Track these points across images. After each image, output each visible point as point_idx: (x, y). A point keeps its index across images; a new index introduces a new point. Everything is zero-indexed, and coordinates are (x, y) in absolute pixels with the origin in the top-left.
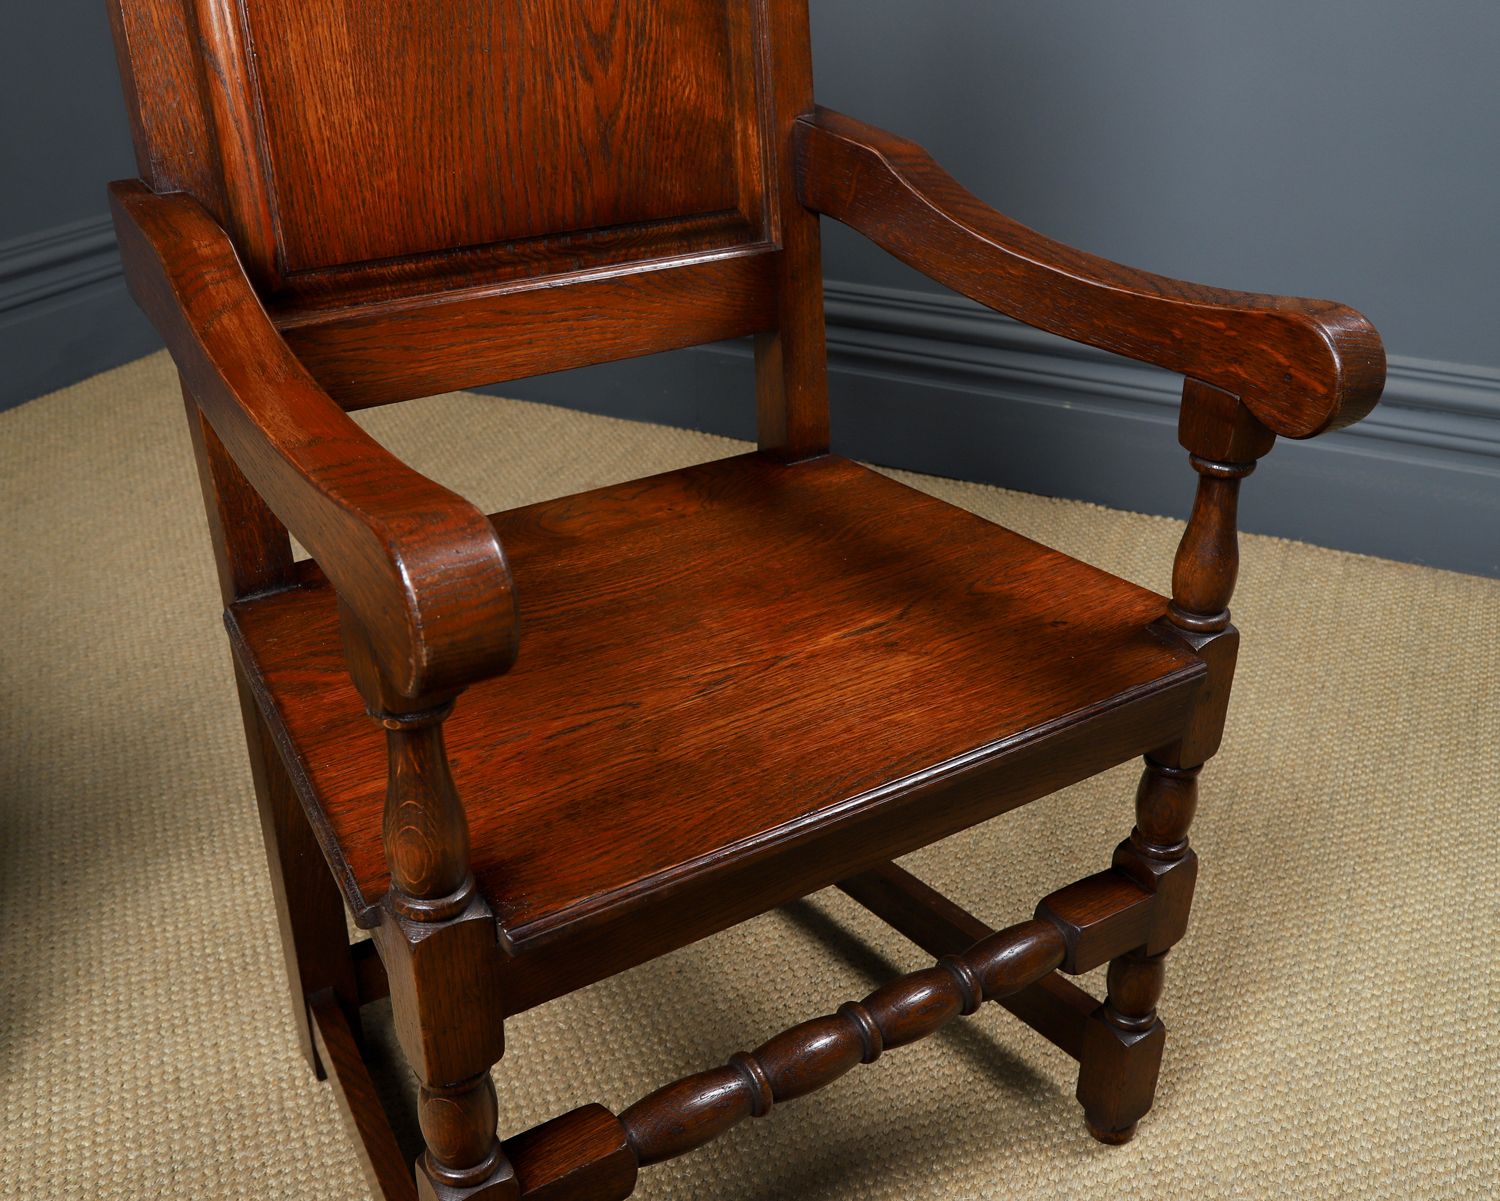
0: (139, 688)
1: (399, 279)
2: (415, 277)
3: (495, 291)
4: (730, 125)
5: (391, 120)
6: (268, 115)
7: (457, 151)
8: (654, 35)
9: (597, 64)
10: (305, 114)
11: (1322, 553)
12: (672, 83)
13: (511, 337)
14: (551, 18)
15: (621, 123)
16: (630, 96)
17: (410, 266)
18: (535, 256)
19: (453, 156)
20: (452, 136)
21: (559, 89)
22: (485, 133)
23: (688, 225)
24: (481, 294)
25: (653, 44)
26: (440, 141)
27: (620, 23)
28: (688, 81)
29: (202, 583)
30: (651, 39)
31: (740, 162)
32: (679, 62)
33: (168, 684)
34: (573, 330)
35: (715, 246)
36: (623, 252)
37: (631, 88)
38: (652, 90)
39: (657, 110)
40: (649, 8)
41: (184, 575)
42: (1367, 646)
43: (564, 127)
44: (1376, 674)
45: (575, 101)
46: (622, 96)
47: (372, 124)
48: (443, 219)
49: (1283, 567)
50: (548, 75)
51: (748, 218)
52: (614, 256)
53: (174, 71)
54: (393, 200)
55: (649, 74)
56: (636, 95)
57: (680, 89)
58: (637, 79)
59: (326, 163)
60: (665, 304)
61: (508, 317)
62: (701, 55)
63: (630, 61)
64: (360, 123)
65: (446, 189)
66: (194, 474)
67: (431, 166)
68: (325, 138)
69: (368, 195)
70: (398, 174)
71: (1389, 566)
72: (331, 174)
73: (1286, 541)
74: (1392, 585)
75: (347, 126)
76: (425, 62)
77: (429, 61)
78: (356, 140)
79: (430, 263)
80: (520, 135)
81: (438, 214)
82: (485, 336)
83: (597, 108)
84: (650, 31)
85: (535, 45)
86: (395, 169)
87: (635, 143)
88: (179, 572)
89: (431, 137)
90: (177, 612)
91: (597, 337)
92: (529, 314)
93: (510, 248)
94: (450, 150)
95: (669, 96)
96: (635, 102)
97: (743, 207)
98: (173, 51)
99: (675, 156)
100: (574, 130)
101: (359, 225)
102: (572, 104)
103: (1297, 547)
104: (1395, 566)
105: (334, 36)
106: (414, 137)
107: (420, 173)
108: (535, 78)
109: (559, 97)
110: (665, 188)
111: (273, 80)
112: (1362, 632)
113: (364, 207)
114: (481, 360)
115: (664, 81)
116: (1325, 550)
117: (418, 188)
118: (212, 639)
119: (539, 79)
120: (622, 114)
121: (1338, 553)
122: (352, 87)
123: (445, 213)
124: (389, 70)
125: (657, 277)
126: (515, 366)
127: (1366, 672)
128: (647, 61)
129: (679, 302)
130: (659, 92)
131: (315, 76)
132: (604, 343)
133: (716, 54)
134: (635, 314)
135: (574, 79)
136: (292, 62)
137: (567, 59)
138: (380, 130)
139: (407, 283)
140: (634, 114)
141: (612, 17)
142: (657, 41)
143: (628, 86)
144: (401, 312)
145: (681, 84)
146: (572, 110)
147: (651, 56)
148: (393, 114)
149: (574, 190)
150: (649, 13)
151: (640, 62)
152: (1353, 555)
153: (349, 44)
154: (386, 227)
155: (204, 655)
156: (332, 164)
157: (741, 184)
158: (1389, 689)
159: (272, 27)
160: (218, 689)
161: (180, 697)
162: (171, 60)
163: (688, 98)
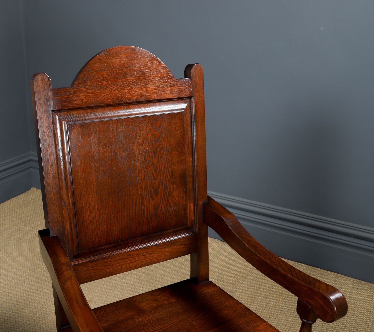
0: (22, 307)
1: (104, 249)
2: (108, 248)
3: (128, 250)
4: (187, 205)
5: (105, 214)
6: (77, 216)
7: (120, 219)
8: (169, 187)
9: (155, 196)
10: (85, 215)
11: (346, 278)
12: (173, 198)
13: (131, 261)
14: (144, 187)
15: (160, 208)
16: (162, 202)
17: (107, 246)
18: (138, 241)
19: (119, 220)
20: (119, 216)
21: (145, 202)
22: (127, 214)
23: (175, 229)
24: (124, 251)
25: (168, 189)
26: (117, 217)
27: (161, 186)
28: (177, 197)
29: (39, 272)
30: (168, 188)
31: (189, 214)
32: (175, 193)
33: (30, 306)
34: (146, 257)
35: (182, 234)
36: (159, 237)
37: (163, 200)
38: (168, 200)
39: (169, 204)
40: (168, 181)
41: (34, 269)
42: (359, 312)
43: (146, 211)
44: (361, 323)
45: (149, 205)
46: (160, 202)
47: (101, 215)
48: (116, 235)
49: (335, 282)
50: (143, 200)
51: (190, 226)
52: (157, 238)
53: (56, 209)
54: (104, 232)
55: (167, 196)
56: (164, 202)
57: (175, 199)
58: (164, 198)
59: (90, 225)
60: (169, 249)
61: (130, 256)
62: (180, 190)
63: (163, 194)
64: (98, 216)
65: (117, 228)
66: (37, 234)
67: (114, 223)
68: (90, 220)
69: (99, 231)
70: (106, 226)
71: (365, 284)
72: (90, 228)
73: (336, 274)
74: (366, 291)
75: (95, 216)
76: (114, 200)
77: (115, 200)
78: (97, 219)
79: (112, 245)
80: (136, 214)
81: (115, 234)
82: (124, 261)
83: (154, 206)
84: (168, 187)
85: (140, 193)
86: (105, 225)
87: (163, 213)
88: (33, 267)
89: (114, 217)
90: (33, 281)
91: (152, 259)
92: (135, 255)
93: (131, 240)
94: (119, 219)
95: (172, 201)
96: (164, 203)
97: (189, 224)
98: (57, 205)
99: (173, 214)
100: (149, 211)
101: (96, 239)
102: (148, 205)
103: (339, 276)
104: (368, 284)
105: (93, 197)
106: (110, 217)
107: (111, 225)
108: (140, 201)
109: (145, 204)
110: (170, 222)
111: (79, 208)
112: (357, 307)
113: (98, 234)
114: (123, 267)
115: (171, 197)
116: (347, 277)
117: (110, 229)
118: (42, 291)
119: (141, 201)
120: (160, 207)
121: (351, 278)
122: (97, 208)
123: (117, 234)
124: (105, 203)
125: (167, 243)
126: (131, 267)
127: (358, 322)
128: (167, 194)
129: (172, 248)
130: (169, 200)
131: (88, 206)
132: (153, 260)
133: (184, 190)
134: (161, 252)
135: (149, 200)
136: (83, 204)
137: (148, 195)
138: (103, 217)
139: (107, 250)
140: (163, 206)
141: (159, 184)
142: (169, 189)
143: (162, 200)
144: (105, 257)
145: (175, 198)
146: (148, 207)
147: (168, 192)
148: (106, 213)
149: (148, 225)
150: (168, 183)
151: (165, 194)
152: (355, 280)
153: (97, 198)
154: (102, 238)
155: (40, 297)
156: (91, 225)
157: (189, 218)
158: (365, 328)
159: (79, 197)
160: (43, 309)
161: (33, 311)
162: (56, 207)
163: (177, 201)
